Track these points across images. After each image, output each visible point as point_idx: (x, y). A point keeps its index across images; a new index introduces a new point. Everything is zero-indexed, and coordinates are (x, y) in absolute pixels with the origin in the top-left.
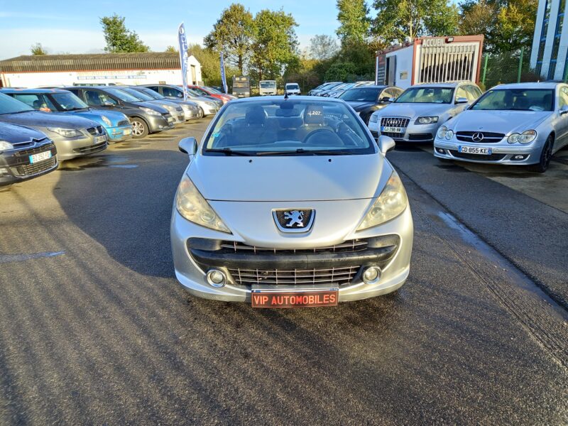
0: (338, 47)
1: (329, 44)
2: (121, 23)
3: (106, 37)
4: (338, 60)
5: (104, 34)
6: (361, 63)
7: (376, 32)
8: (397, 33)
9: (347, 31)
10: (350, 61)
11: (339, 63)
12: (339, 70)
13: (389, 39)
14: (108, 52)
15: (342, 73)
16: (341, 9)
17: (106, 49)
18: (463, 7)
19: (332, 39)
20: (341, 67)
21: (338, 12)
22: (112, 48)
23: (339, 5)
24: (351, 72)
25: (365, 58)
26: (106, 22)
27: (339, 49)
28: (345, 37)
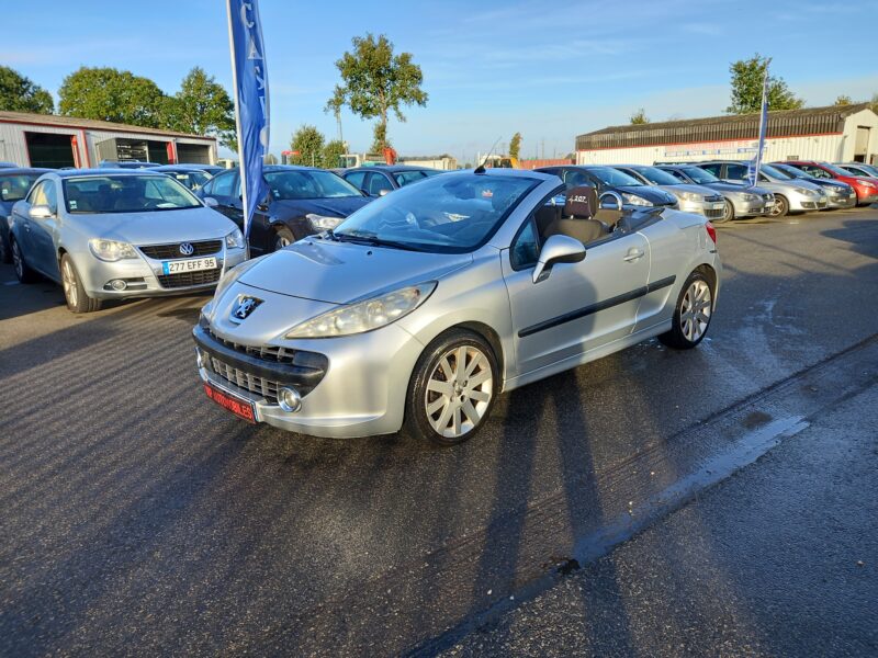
2: (762, 68)
3: (734, 91)
5: (732, 87)
14: (731, 114)
17: (729, 110)
22: (738, 108)
26: (739, 69)
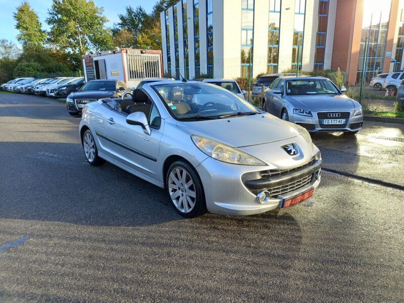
0: (20, 50)
1: (11, 47)
4: (24, 61)
6: (44, 64)
7: (53, 41)
8: (70, 44)
9: (27, 37)
10: (35, 61)
11: (25, 63)
12: (26, 68)
13: (64, 47)
15: (30, 71)
16: (18, 20)
18: (112, 30)
19: (13, 43)
20: (28, 66)
21: (16, 22)
23: (15, 17)
24: (38, 70)
25: (47, 60)
27: (22, 52)
28: (25, 43)
